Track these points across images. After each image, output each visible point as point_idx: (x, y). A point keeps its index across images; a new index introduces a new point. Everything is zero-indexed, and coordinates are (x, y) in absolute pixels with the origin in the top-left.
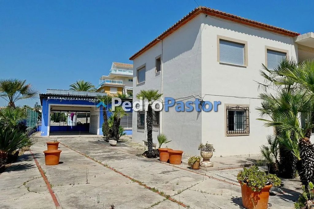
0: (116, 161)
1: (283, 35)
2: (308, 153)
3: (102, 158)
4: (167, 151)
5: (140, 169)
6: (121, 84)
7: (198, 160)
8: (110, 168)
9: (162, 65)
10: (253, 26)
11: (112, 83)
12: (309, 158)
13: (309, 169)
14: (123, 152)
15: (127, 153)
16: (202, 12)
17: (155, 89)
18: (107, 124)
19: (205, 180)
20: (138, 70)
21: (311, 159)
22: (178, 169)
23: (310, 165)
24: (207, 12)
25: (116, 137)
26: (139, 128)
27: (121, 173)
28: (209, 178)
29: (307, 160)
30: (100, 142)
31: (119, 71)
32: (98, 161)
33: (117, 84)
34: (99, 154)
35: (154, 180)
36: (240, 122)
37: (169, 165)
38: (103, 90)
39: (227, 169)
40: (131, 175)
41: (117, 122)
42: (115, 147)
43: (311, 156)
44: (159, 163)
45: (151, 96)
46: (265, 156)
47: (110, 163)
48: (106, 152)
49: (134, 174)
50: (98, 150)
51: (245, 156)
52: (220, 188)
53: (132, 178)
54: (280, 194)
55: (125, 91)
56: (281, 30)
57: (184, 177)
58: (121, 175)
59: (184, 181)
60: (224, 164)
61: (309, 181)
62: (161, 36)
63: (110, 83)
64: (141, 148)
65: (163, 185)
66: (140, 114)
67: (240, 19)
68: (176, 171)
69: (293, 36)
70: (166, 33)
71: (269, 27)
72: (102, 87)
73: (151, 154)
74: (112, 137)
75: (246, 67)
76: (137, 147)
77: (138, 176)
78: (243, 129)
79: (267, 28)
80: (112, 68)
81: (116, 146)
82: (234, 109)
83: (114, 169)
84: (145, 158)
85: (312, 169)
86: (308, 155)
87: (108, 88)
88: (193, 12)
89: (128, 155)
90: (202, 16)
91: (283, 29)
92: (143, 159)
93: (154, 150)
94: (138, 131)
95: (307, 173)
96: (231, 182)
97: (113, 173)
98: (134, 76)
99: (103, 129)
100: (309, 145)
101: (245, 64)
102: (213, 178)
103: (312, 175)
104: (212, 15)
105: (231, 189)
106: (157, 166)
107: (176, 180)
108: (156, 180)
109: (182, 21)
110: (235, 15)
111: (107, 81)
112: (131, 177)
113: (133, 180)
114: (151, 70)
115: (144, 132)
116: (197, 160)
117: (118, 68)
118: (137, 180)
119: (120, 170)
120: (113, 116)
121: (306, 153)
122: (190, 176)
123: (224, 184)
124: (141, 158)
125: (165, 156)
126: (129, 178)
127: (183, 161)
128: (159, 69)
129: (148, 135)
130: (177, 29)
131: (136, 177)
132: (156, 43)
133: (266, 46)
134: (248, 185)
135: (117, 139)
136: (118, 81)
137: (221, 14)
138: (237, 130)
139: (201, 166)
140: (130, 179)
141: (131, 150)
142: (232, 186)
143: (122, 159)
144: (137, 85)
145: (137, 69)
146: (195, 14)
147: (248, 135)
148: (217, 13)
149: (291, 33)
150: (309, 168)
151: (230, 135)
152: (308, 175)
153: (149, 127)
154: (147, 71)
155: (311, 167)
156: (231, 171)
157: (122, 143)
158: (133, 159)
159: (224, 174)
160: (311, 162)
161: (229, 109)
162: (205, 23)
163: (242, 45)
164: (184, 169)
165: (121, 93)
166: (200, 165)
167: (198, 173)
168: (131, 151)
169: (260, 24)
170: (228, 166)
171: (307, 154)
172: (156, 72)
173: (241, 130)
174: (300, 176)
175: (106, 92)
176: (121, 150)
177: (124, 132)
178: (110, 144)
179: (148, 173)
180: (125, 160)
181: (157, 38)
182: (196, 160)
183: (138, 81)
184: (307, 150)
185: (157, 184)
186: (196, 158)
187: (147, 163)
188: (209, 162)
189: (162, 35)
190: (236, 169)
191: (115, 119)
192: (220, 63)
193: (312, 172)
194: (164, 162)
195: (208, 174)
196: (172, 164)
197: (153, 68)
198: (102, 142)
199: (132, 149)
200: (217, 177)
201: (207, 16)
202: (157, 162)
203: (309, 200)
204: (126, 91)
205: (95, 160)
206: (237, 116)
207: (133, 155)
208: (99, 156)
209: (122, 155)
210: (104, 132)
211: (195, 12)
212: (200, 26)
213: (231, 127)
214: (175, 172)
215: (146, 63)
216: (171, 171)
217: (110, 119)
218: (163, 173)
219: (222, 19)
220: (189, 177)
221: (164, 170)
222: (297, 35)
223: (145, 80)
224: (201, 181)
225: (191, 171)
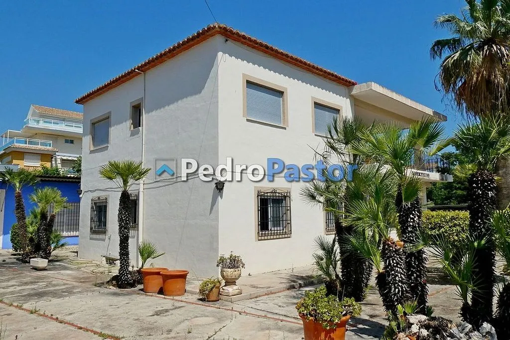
0: (55, 301)
1: (335, 83)
2: (395, 261)
3: (22, 296)
4: (158, 273)
5: (111, 311)
6: (48, 147)
7: (218, 285)
8: (44, 315)
9: (145, 117)
10: (295, 65)
11: (30, 145)
12: (396, 269)
13: (396, 285)
14: (65, 281)
15: (74, 283)
16: (220, 33)
17: (136, 161)
18: (24, 227)
19: (234, 319)
20: (93, 124)
21: (399, 269)
22: (183, 304)
23: (397, 278)
24: (228, 34)
25: (45, 251)
26: (93, 232)
27: (72, 325)
28: (240, 314)
29: (393, 272)
30: (7, 263)
31: (45, 122)
32: (15, 304)
33: (39, 147)
34: (11, 289)
35: (143, 329)
36: (278, 216)
37: (165, 298)
38: (9, 158)
39: (264, 295)
40: (94, 326)
41: (47, 223)
42: (45, 273)
43: (399, 266)
44: (144, 296)
45: (128, 172)
46: (322, 268)
47: (42, 305)
48: (26, 284)
49: (100, 324)
50: (8, 280)
51: (286, 272)
52: (263, 329)
53: (99, 330)
54: (352, 328)
55: (56, 161)
56: (333, 75)
57: (197, 317)
58: (73, 328)
59: (200, 325)
60: (257, 288)
61: (396, 303)
62: (142, 66)
63: (25, 145)
64: (101, 270)
65: (163, 336)
66: (97, 207)
67: (277, 51)
68: (180, 307)
69: (348, 86)
70: (153, 60)
71: (317, 69)
72: (4, 153)
73: (125, 281)
74: (35, 252)
75: (285, 129)
76: (92, 268)
77: (110, 325)
78: (281, 228)
79: (315, 70)
80: (29, 117)
81: (46, 270)
82: (269, 194)
83: (54, 317)
84: (113, 289)
85: (400, 284)
86: (395, 265)
87: (21, 154)
88: (204, 32)
89: (78, 287)
90: (219, 39)
91: (336, 73)
92: (111, 290)
93: (130, 273)
94: (91, 239)
95: (394, 292)
96: (277, 317)
97: (54, 326)
98: (84, 134)
99: (12, 236)
100: (395, 249)
101: (284, 123)
102: (247, 314)
103: (400, 294)
104: (235, 40)
105: (280, 329)
106: (141, 302)
107: (185, 325)
108: (148, 329)
109: (184, 43)
110: (270, 45)
111: (18, 142)
112: (94, 329)
113: (101, 335)
114: (121, 125)
115: (104, 240)
116: (216, 285)
117: (42, 116)
118: (110, 333)
119: (68, 318)
120: (39, 211)
121: (391, 261)
122: (206, 314)
123: (267, 322)
124: (106, 290)
125: (155, 283)
126: (92, 331)
127: (188, 288)
128: (137, 123)
129: (121, 245)
130: (173, 56)
131: (106, 327)
132: (134, 76)
133: (312, 97)
134: (317, 321)
135: (47, 255)
136: (43, 141)
137: (250, 40)
138: (273, 229)
139: (221, 295)
140: (95, 333)
141: (81, 276)
142: (281, 324)
143: (66, 296)
144: (92, 152)
145: (93, 122)
146: (208, 36)
147: (290, 237)
148: (244, 37)
149: (346, 81)
150: (397, 283)
151: (263, 238)
152: (395, 295)
153: (123, 231)
154: (114, 126)
155: (399, 281)
156: (271, 299)
157: (58, 263)
158: (90, 294)
159: (261, 305)
160: (399, 275)
161: (261, 196)
162: (224, 52)
163: (280, 93)
164: (193, 303)
165: (48, 165)
166: (219, 294)
167: (219, 308)
168: (81, 279)
169: (305, 64)
170: (265, 290)
171: (393, 262)
172: (132, 129)
173: (278, 228)
174: (381, 298)
175: (15, 162)
176: (60, 277)
177: (62, 241)
178: (31, 266)
179: (128, 318)
180: (73, 298)
181: (135, 69)
182: (214, 286)
183: (94, 145)
184: (393, 256)
185: (151, 337)
186: (213, 282)
187: (121, 298)
188: (235, 287)
189: (146, 64)
190: (278, 294)
191: (44, 216)
192: (248, 120)
193: (400, 290)
194: (154, 294)
195: (236, 307)
196: (170, 296)
197: (125, 121)
198: (13, 263)
199: (81, 272)
200: (253, 312)
201: (227, 40)
202: (139, 294)
203: (399, 332)
204: (59, 161)
205: (6, 304)
206: (273, 207)
207: (87, 285)
208: (12, 293)
209: (63, 287)
210: (15, 244)
211: (207, 31)
212: (216, 55)
213: (263, 225)
214: (178, 310)
215: (110, 113)
216: (171, 310)
217: (32, 216)
218: (157, 314)
219: (249, 48)
220: (205, 317)
221: (157, 309)
222: (354, 84)
223: (108, 142)
224: (228, 322)
225: (207, 306)
